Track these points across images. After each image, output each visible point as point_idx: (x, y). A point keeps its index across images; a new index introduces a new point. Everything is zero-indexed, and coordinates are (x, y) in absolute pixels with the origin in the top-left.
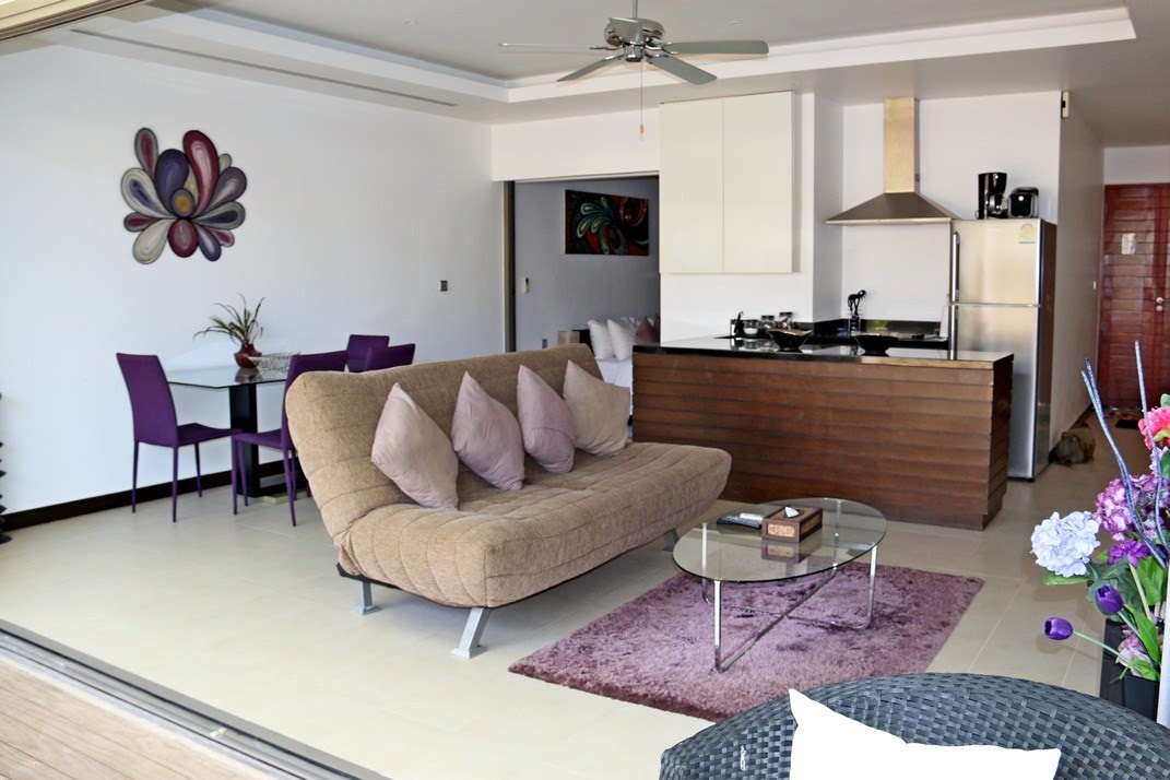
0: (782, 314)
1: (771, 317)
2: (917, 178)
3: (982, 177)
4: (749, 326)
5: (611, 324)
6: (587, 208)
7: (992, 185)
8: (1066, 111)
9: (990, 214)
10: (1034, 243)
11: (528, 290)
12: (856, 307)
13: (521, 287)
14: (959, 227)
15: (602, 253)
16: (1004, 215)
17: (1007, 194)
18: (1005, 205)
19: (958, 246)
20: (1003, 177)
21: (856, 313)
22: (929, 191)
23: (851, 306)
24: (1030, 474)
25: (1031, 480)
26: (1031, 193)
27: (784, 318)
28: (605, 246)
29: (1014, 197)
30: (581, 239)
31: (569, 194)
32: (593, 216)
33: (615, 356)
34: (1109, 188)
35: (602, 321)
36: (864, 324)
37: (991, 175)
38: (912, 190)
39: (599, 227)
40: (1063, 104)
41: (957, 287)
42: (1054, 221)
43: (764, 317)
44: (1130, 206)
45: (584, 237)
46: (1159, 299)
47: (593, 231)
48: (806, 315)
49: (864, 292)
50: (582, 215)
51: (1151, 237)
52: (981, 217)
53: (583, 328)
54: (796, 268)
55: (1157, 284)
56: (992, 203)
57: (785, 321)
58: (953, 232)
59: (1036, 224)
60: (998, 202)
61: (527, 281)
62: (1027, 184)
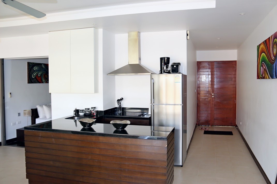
0: (92, 108)
1: (88, 109)
2: (140, 59)
3: (161, 59)
4: (81, 112)
5: (44, 106)
6: (36, 68)
7: (165, 61)
8: (188, 37)
9: (164, 72)
10: (180, 82)
11: (11, 97)
12: (120, 104)
13: (7, 96)
14: (154, 76)
15: (43, 83)
16: (169, 72)
17: (170, 65)
18: (170, 68)
19: (153, 83)
20: (168, 59)
21: (120, 105)
22: (144, 63)
23: (118, 103)
24: (181, 164)
25: (182, 166)
26: (178, 65)
27: (93, 109)
28: (44, 80)
29: (172, 66)
30: (34, 78)
31: (28, 63)
32: (38, 71)
33: (46, 117)
34: (198, 62)
35: (41, 106)
36: (123, 109)
37: (164, 58)
38: (138, 63)
39: (41, 75)
40: (187, 35)
41: (154, 98)
42: (186, 74)
43: (86, 109)
44: (204, 67)
45: (36, 78)
46: (213, 94)
47: (39, 76)
48: (101, 108)
49: (122, 98)
50: (34, 70)
51: (210, 76)
52: (161, 73)
53: (34, 108)
54: (96, 91)
55: (212, 90)
56: (165, 68)
57: (94, 110)
58: (152, 79)
59: (180, 75)
60: (167, 67)
61: (10, 93)
62: (177, 61)
